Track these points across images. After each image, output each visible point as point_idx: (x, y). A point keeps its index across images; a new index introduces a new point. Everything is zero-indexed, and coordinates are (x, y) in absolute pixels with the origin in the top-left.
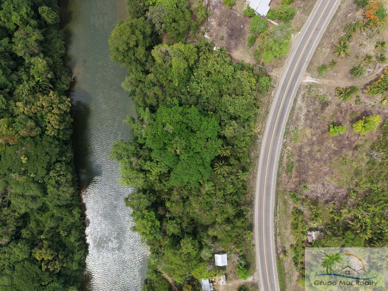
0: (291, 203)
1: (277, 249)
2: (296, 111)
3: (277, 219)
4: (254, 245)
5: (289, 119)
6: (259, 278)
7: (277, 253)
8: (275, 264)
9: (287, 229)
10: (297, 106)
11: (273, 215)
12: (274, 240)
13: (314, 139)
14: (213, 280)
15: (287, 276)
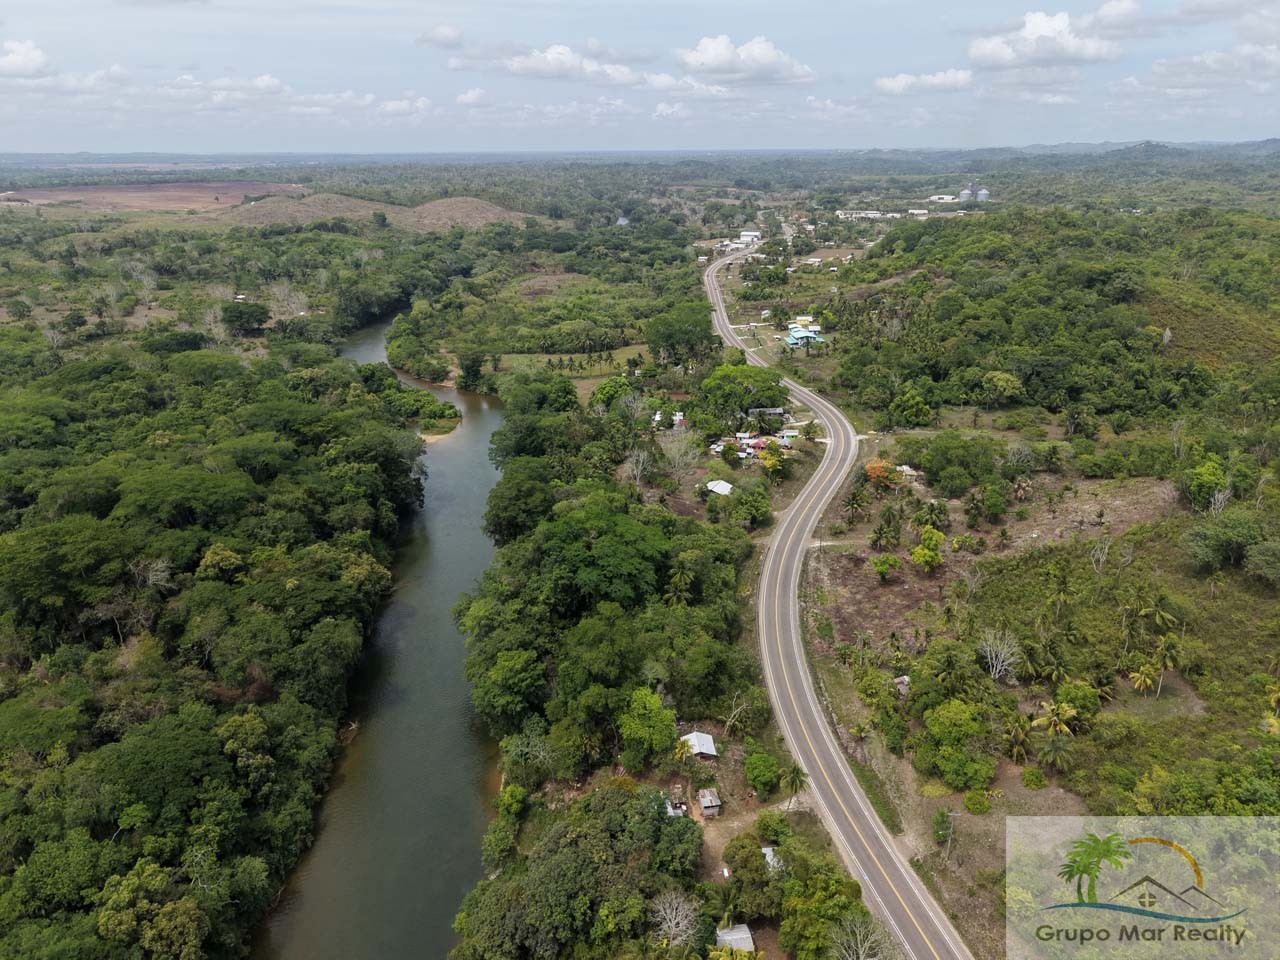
2: (811, 574)
3: (825, 700)
4: (782, 740)
5: (801, 582)
6: (813, 798)
7: (846, 753)
8: (847, 771)
9: (854, 706)
12: (830, 731)
13: (858, 597)
14: (684, 807)
15: (888, 787)
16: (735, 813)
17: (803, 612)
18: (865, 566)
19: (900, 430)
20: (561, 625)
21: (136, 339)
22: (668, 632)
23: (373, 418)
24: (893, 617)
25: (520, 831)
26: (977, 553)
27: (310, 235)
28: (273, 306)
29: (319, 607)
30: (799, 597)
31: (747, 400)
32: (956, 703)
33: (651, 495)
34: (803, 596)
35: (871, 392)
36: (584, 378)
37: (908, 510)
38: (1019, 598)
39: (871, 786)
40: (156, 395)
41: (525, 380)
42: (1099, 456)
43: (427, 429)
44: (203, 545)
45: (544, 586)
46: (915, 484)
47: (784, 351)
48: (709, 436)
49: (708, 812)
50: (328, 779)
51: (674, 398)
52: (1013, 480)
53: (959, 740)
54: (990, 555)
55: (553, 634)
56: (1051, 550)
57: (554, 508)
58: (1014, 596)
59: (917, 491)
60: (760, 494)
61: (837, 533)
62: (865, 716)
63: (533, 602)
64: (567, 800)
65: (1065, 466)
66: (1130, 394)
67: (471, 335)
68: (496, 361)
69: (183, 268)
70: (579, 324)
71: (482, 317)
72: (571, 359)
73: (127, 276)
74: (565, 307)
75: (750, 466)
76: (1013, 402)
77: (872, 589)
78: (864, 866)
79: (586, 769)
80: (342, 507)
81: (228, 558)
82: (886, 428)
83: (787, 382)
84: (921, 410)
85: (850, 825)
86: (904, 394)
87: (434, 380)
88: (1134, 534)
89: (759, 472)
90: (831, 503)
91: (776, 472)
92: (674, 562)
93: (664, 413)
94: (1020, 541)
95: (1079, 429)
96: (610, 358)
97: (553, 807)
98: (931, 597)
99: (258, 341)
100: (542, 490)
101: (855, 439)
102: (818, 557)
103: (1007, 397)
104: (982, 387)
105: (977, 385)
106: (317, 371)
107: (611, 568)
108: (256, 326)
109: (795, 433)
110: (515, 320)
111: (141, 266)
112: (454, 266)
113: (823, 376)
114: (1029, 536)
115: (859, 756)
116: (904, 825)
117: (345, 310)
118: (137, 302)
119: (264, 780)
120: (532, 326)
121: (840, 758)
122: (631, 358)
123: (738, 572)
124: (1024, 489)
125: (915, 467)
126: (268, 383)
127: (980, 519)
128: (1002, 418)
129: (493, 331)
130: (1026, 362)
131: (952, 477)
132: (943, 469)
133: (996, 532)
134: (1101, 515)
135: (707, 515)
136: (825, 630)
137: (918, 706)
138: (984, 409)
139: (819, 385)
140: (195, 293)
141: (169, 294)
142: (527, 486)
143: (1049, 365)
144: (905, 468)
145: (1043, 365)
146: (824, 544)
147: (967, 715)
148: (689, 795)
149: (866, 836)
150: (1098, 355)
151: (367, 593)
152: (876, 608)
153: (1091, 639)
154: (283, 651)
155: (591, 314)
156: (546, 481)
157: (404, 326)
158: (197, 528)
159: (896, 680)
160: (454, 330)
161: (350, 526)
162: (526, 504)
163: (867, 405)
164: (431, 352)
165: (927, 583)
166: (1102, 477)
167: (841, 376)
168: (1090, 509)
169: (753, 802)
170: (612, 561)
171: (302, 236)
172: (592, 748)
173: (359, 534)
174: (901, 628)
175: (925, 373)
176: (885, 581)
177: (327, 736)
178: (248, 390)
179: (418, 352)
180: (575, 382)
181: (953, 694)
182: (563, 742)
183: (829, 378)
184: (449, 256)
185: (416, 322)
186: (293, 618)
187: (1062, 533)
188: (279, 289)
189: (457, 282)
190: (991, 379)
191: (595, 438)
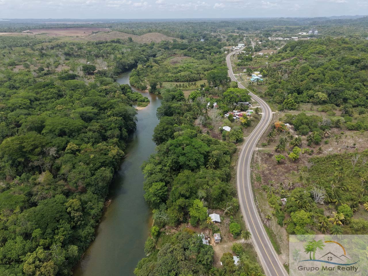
1: (263, 221)
2: (255, 159)
3: (257, 203)
4: (242, 217)
5: (251, 161)
8: (263, 230)
11: (254, 201)
13: (270, 168)
14: (209, 239)
15: (277, 237)
16: (225, 242)
17: (252, 172)
18: (273, 157)
19: (286, 111)
20: (173, 174)
21: (58, 75)
22: (207, 179)
23: (122, 102)
24: (281, 176)
25: (157, 241)
26: (310, 155)
27: (109, 44)
28: (97, 66)
29: (100, 164)
30: (251, 167)
31: (237, 100)
32: (303, 211)
33: (205, 130)
34: (252, 167)
35: (277, 98)
36: (186, 90)
37: (288, 139)
38: (324, 172)
39: (271, 236)
40: (61, 93)
41: (169, 91)
42: (354, 123)
43: (139, 105)
44: (68, 142)
45: (169, 161)
46: (291, 130)
47: (250, 83)
48: (224, 111)
49: (216, 241)
50: (100, 218)
51: (214, 98)
52: (324, 130)
53: (303, 224)
54: (315, 156)
55: (171, 176)
56: (336, 156)
57: (174, 134)
58: (323, 171)
59: (291, 132)
60: (240, 132)
61: (264, 146)
62: (270, 212)
63: (165, 166)
64: (172, 232)
65: (342, 125)
66: (364, 101)
67: (154, 76)
68: (161, 84)
69: (73, 54)
70: (186, 73)
71: (158, 70)
72: (183, 84)
73: (57, 56)
74: (183, 67)
75: (237, 122)
76: (324, 102)
77: (275, 165)
78: (268, 265)
79: (178, 223)
80: (111, 131)
81: (73, 147)
82: (281, 110)
83: (251, 94)
84: (293, 104)
85: (264, 250)
86: (288, 99)
87: (142, 90)
88: (366, 152)
89: (240, 123)
90: (263, 135)
91: (245, 124)
92: (210, 154)
93: (211, 103)
94: (325, 151)
95: (347, 112)
96: (195, 84)
97: (167, 234)
98: (294, 169)
99: (92, 76)
100: (171, 128)
101: (271, 113)
102: (257, 153)
103: (322, 101)
104: (314, 97)
105: (312, 96)
106: (107, 87)
107: (189, 157)
108: (92, 72)
109: (252, 111)
110: (168, 71)
111: (61, 53)
112: (151, 54)
113: (262, 92)
114: (329, 150)
115: (268, 225)
116: (282, 251)
117: (118, 67)
118: (59, 64)
119: (79, 220)
120: (173, 73)
121: (261, 225)
122: (202, 84)
123: (231, 157)
124: (328, 134)
125: (291, 124)
126: (93, 90)
127: (312, 143)
128: (320, 108)
129: (161, 75)
130: (330, 89)
131: (303, 129)
132: (300, 126)
133: (318, 148)
134: (355, 145)
135: (222, 138)
136: (258, 179)
137: (289, 210)
138: (314, 104)
139: (261, 95)
140: (76, 61)
141: (68, 61)
142: (166, 126)
143: (337, 90)
144: (288, 124)
145: (335, 91)
146: (260, 149)
147: (306, 216)
148: (211, 234)
149: (269, 254)
150: (354, 87)
151: (116, 159)
152: (276, 172)
153: (350, 190)
154: (89, 177)
155: (190, 70)
156: (172, 124)
157: (135, 73)
158: (66, 137)
159: (282, 199)
160: (149, 74)
161: (113, 137)
162: (165, 132)
163: (276, 102)
164: (142, 81)
165: (293, 164)
166: (354, 130)
167: (268, 92)
168: (351, 142)
169: (232, 239)
170: (190, 154)
171: (107, 44)
172: (180, 217)
173: (115, 140)
174: (284, 180)
175: (295, 92)
176: (279, 163)
177: (101, 205)
178: (86, 92)
179: (138, 81)
180: (184, 92)
181: (301, 208)
182: (171, 215)
183: (264, 92)
184: (149, 51)
185: (138, 72)
186: (92, 167)
187: (340, 150)
188: (99, 61)
189: (151, 59)
190: (317, 95)
191: (188, 111)
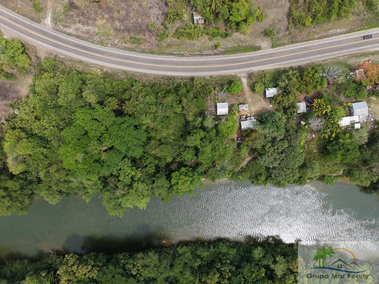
0: (169, 40)
1: (216, 54)
3: (186, 54)
5: (87, 41)
6: (243, 72)
7: (219, 54)
9: (195, 44)
10: (75, 33)
11: (182, 57)
12: (206, 57)
13: (107, 16)
15: (240, 44)
34: (103, 44)
61: (38, 9)
77: (101, 8)
115: (222, 50)
116: (258, 45)
136: (134, 41)
146: (49, 18)
152: (118, 11)
